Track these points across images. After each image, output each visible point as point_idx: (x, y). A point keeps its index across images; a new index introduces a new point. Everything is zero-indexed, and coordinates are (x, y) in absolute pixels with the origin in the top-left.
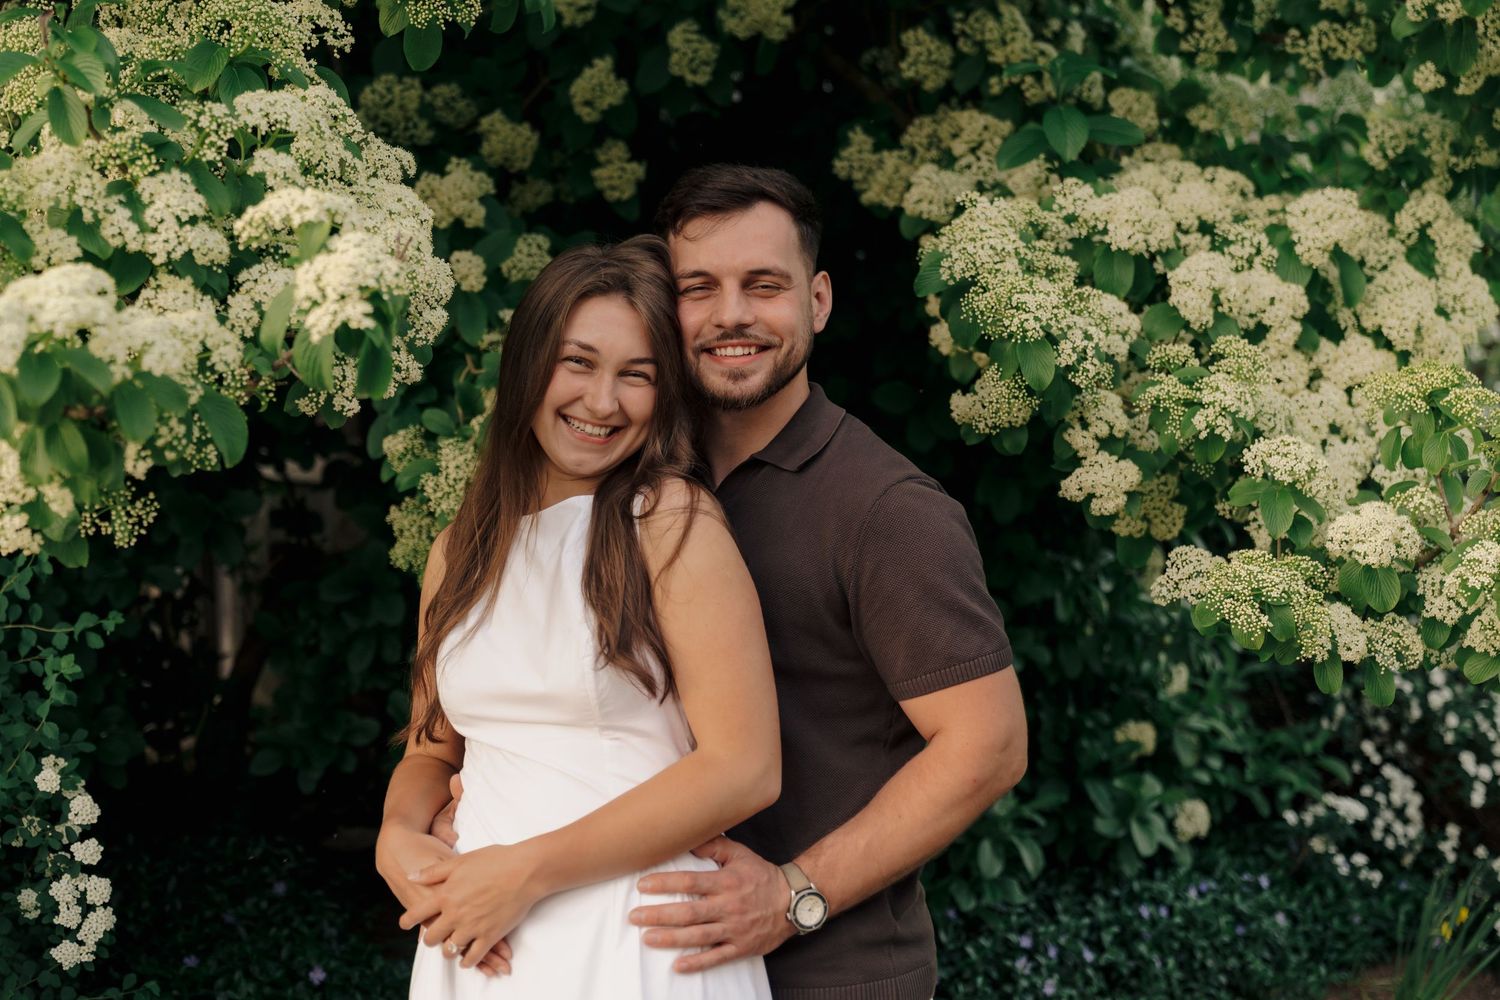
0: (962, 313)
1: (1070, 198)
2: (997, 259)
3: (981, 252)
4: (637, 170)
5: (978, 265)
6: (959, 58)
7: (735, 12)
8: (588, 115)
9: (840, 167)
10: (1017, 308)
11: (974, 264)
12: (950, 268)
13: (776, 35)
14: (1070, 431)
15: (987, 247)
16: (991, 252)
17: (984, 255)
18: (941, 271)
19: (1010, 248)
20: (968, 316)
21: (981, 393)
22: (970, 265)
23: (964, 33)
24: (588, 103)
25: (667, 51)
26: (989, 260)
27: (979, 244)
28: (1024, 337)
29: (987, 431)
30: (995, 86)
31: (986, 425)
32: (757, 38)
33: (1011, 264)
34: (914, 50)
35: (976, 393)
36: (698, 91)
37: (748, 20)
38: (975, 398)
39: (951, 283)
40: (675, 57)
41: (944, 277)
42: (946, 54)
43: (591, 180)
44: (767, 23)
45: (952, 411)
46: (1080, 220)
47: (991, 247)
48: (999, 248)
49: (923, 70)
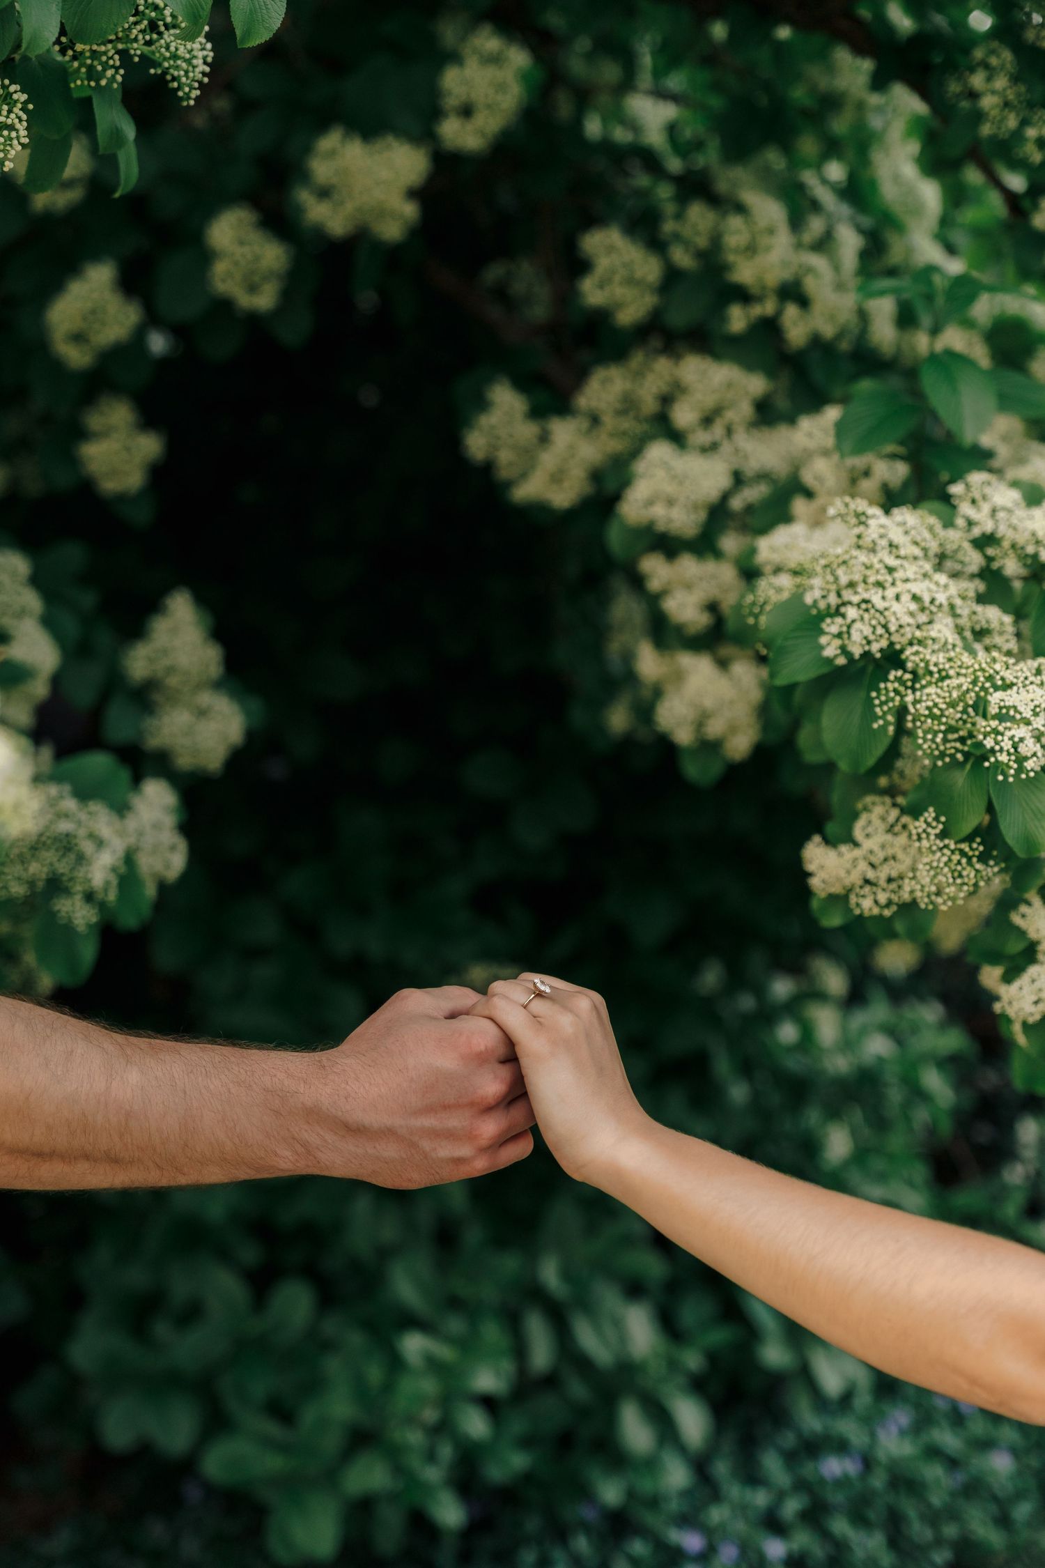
0: (876, 718)
1: (986, 508)
2: (923, 618)
3: (896, 607)
4: (149, 446)
5: (893, 628)
6: (672, 278)
7: (324, 193)
8: (76, 357)
9: (476, 444)
10: (1001, 717)
11: (885, 627)
12: (839, 635)
13: (391, 231)
14: (1023, 909)
15: (905, 598)
16: (913, 606)
17: (901, 612)
18: (823, 640)
19: (941, 598)
20: (887, 723)
21: (867, 844)
22: (880, 631)
23: (677, 237)
24: (78, 338)
25: (206, 257)
26: (911, 621)
27: (890, 592)
28: (1021, 769)
29: (876, 911)
30: (738, 319)
31: (876, 902)
32: (360, 238)
33: (943, 629)
34: (603, 264)
35: (856, 844)
36: (254, 321)
37: (349, 207)
38: (857, 853)
39: (841, 661)
40: (220, 268)
41: (829, 652)
42: (649, 268)
43: (73, 461)
44: (382, 212)
45: (810, 875)
46: (1006, 544)
47: (915, 598)
48: (927, 599)
49: (619, 292)
